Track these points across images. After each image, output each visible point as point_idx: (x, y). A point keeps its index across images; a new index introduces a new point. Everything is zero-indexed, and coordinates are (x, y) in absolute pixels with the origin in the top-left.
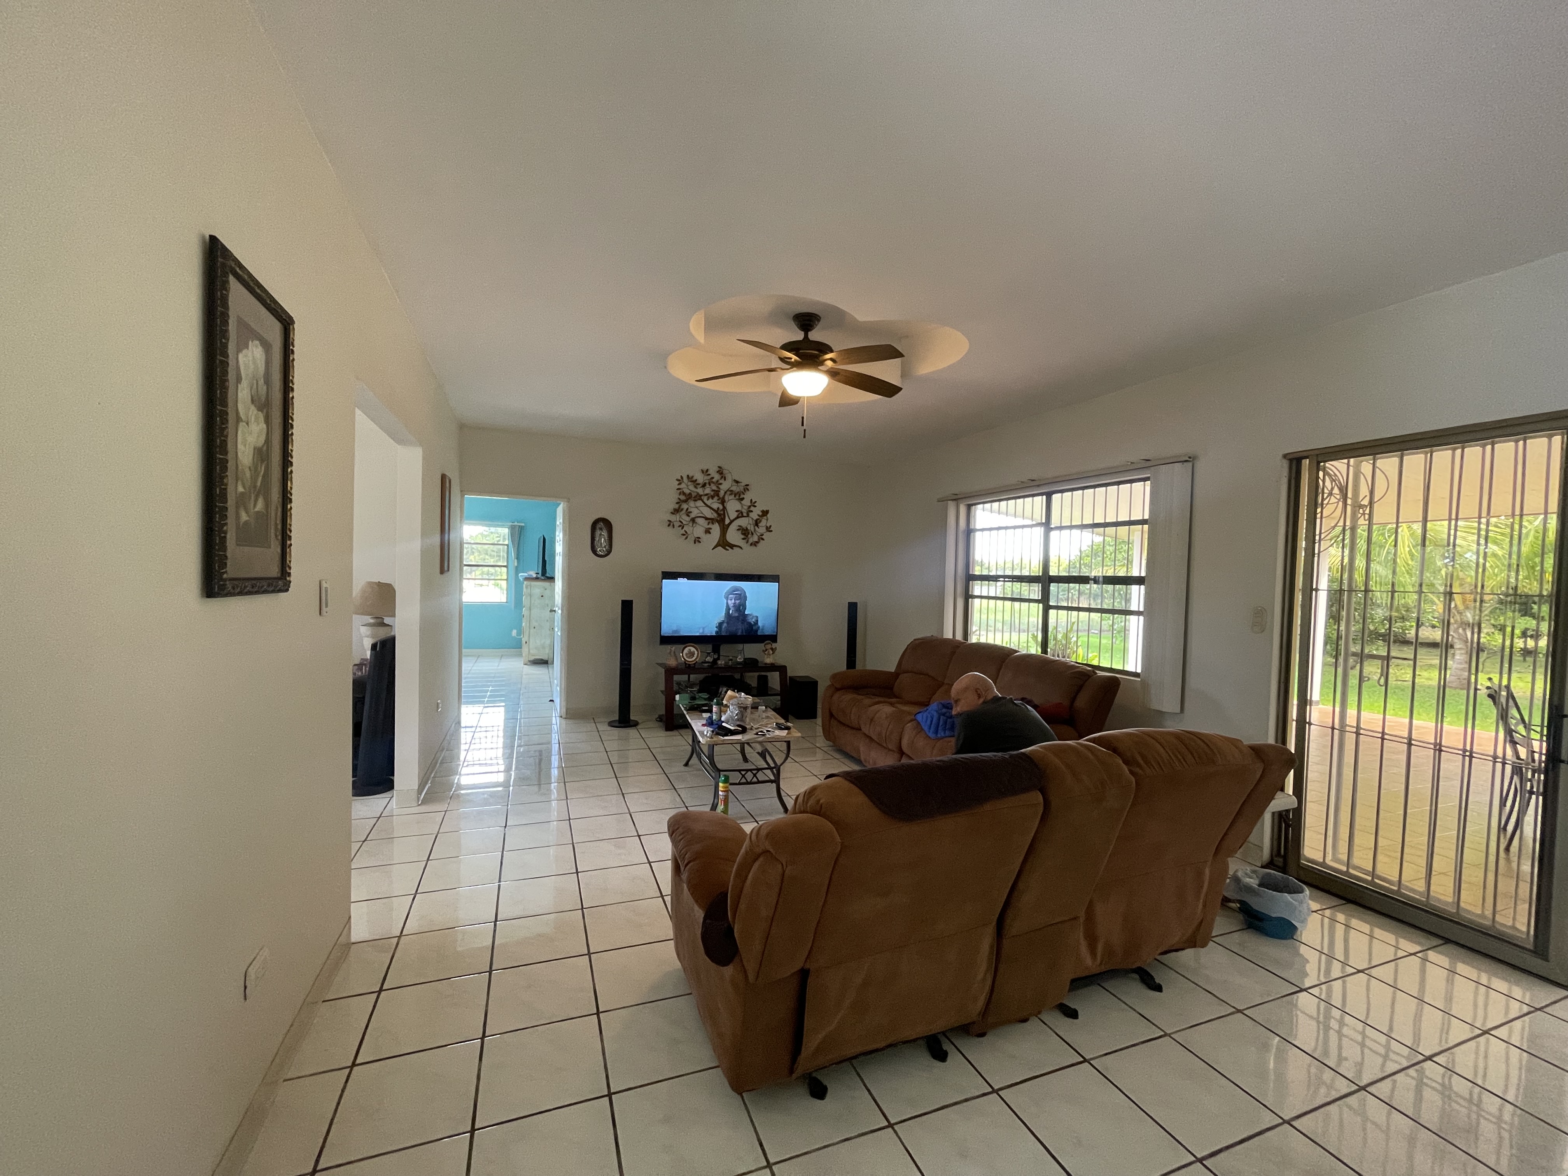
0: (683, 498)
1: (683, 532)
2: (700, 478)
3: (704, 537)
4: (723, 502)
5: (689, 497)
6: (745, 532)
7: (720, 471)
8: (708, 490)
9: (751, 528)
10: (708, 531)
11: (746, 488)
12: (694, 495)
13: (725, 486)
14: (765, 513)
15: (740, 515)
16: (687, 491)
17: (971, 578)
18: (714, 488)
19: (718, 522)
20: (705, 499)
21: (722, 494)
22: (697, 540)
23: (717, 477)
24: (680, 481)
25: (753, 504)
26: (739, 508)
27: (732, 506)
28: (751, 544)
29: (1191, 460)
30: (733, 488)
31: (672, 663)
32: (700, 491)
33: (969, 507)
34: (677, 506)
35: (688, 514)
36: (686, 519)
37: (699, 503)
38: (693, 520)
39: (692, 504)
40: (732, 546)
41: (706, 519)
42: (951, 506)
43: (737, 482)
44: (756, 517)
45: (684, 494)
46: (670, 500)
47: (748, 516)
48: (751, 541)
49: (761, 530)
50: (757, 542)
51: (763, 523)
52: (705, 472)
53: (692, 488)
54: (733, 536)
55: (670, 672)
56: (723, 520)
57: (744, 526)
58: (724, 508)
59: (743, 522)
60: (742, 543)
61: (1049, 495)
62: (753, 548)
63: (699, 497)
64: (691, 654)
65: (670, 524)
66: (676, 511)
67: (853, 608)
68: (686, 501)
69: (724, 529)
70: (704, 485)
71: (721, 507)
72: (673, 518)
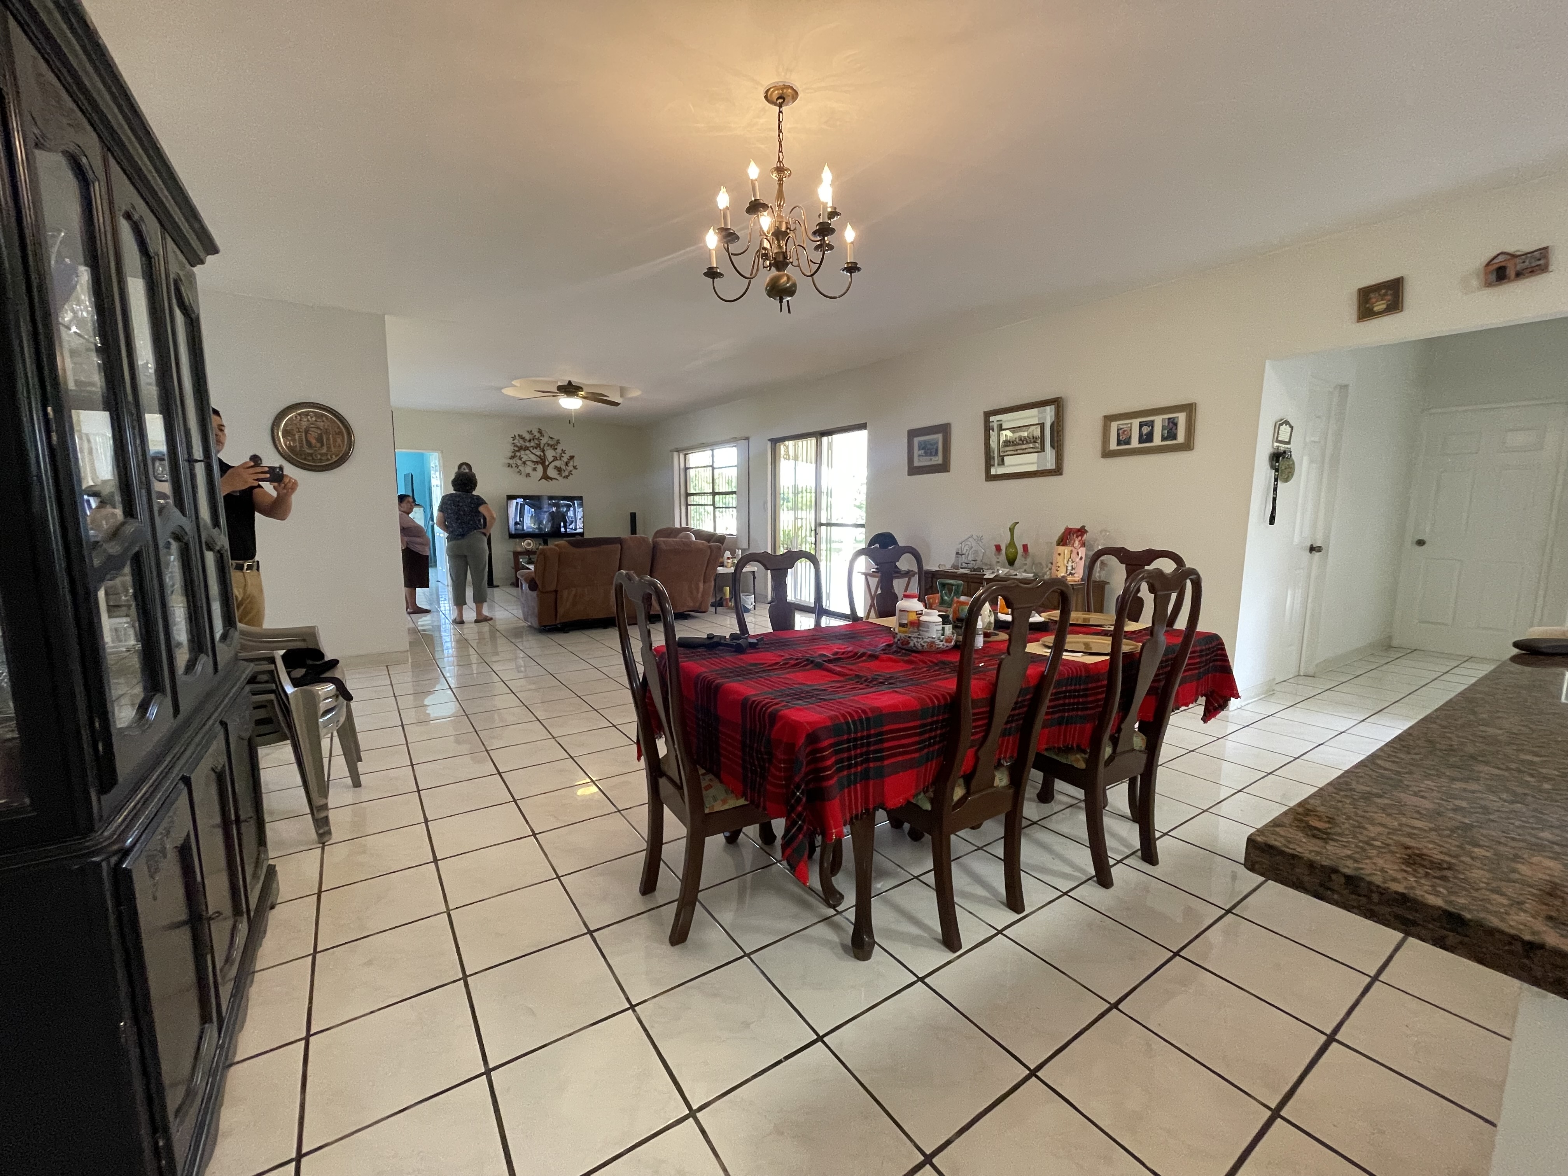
0: (516, 449)
1: (518, 470)
2: (528, 437)
3: (532, 473)
4: (543, 451)
5: (520, 448)
6: (559, 470)
7: (540, 432)
8: (532, 444)
9: (564, 467)
10: (535, 469)
11: (558, 442)
12: (524, 447)
13: (544, 440)
14: (572, 457)
15: (555, 459)
16: (519, 445)
17: (688, 495)
18: (537, 442)
19: (541, 463)
20: (531, 449)
21: (542, 447)
22: (528, 475)
23: (538, 435)
24: (514, 438)
25: (563, 452)
26: (554, 455)
27: (550, 454)
28: (564, 477)
29: (747, 439)
30: (549, 442)
31: (519, 549)
32: (527, 444)
33: (685, 455)
34: (513, 454)
35: (520, 459)
36: (519, 462)
37: (528, 452)
38: (524, 463)
39: (522, 452)
40: (551, 479)
41: (533, 462)
42: (675, 454)
43: (552, 438)
44: (566, 460)
45: (517, 446)
46: (508, 449)
47: (560, 459)
48: (563, 475)
49: (570, 468)
50: (569, 476)
51: (571, 464)
52: (530, 432)
53: (521, 442)
54: (552, 472)
55: (517, 554)
56: (545, 462)
57: (559, 466)
58: (544, 454)
59: (557, 463)
60: (557, 477)
61: (712, 450)
62: (565, 480)
63: (527, 448)
64: (529, 544)
65: (509, 465)
66: (512, 458)
67: (633, 516)
68: (518, 451)
69: (545, 469)
70: (530, 441)
71: (542, 454)
72: (511, 462)
